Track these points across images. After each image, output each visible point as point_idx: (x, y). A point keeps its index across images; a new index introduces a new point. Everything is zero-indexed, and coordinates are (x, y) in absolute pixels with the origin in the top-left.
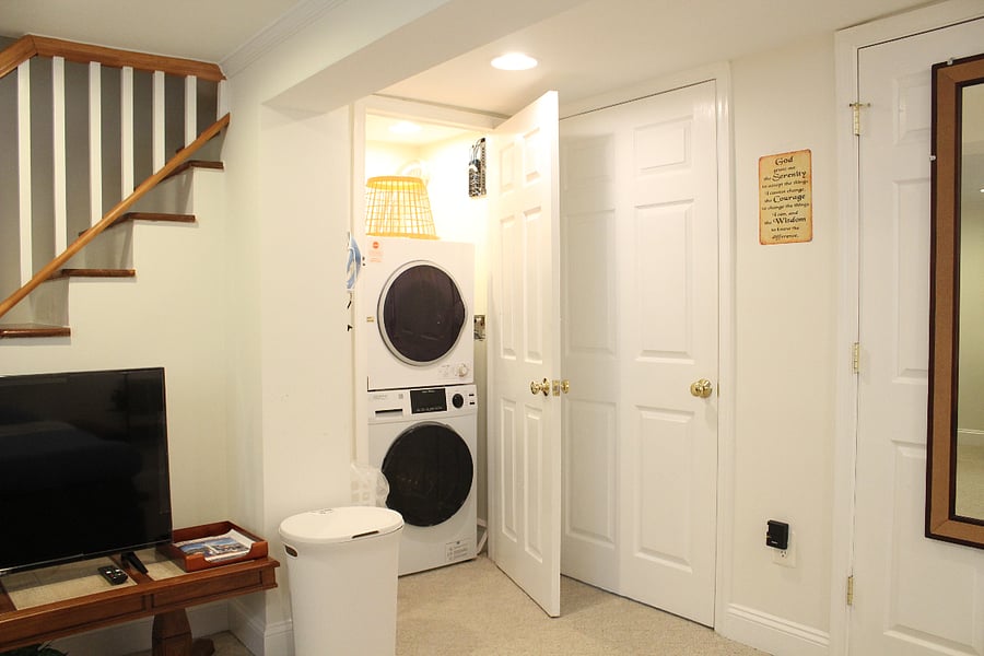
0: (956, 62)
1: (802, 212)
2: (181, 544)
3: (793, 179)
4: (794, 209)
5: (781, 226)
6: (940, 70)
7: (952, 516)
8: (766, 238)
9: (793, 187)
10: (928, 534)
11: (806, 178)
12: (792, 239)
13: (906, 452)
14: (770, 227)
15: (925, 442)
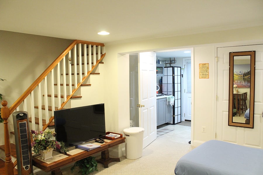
0: (233, 52)
1: (207, 74)
2: (107, 135)
3: (205, 68)
4: (206, 73)
5: (203, 75)
6: (231, 53)
7: (232, 122)
8: (201, 77)
9: (205, 69)
10: (229, 125)
11: (208, 68)
12: (205, 78)
13: (225, 113)
14: (201, 76)
15: (228, 111)
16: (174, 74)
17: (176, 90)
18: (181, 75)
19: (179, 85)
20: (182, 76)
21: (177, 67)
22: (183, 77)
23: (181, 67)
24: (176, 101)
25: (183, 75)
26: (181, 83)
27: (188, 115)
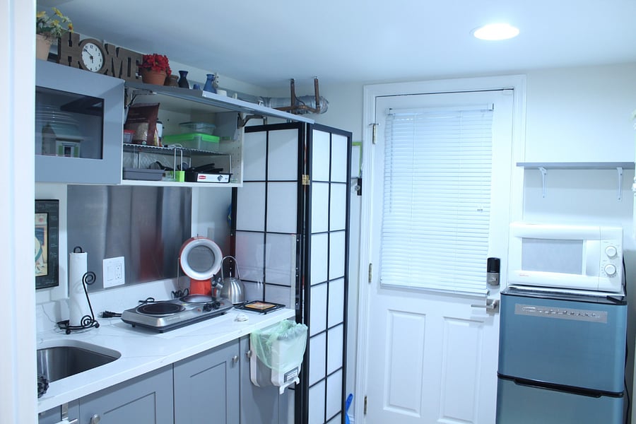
16: (309, 172)
17: (317, 274)
18: (348, 184)
19: (338, 240)
20: (354, 184)
21: (331, 131)
22: (360, 193)
23: (349, 136)
24: (317, 345)
25: (360, 181)
26: (347, 231)
27: (386, 408)
